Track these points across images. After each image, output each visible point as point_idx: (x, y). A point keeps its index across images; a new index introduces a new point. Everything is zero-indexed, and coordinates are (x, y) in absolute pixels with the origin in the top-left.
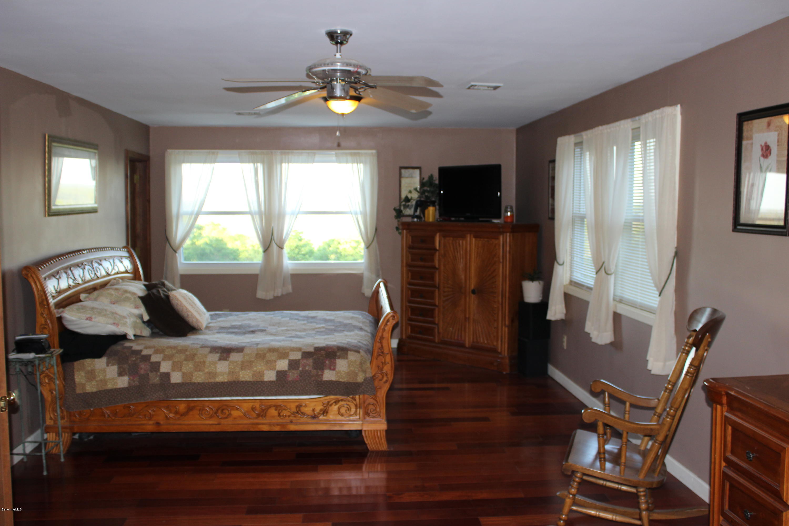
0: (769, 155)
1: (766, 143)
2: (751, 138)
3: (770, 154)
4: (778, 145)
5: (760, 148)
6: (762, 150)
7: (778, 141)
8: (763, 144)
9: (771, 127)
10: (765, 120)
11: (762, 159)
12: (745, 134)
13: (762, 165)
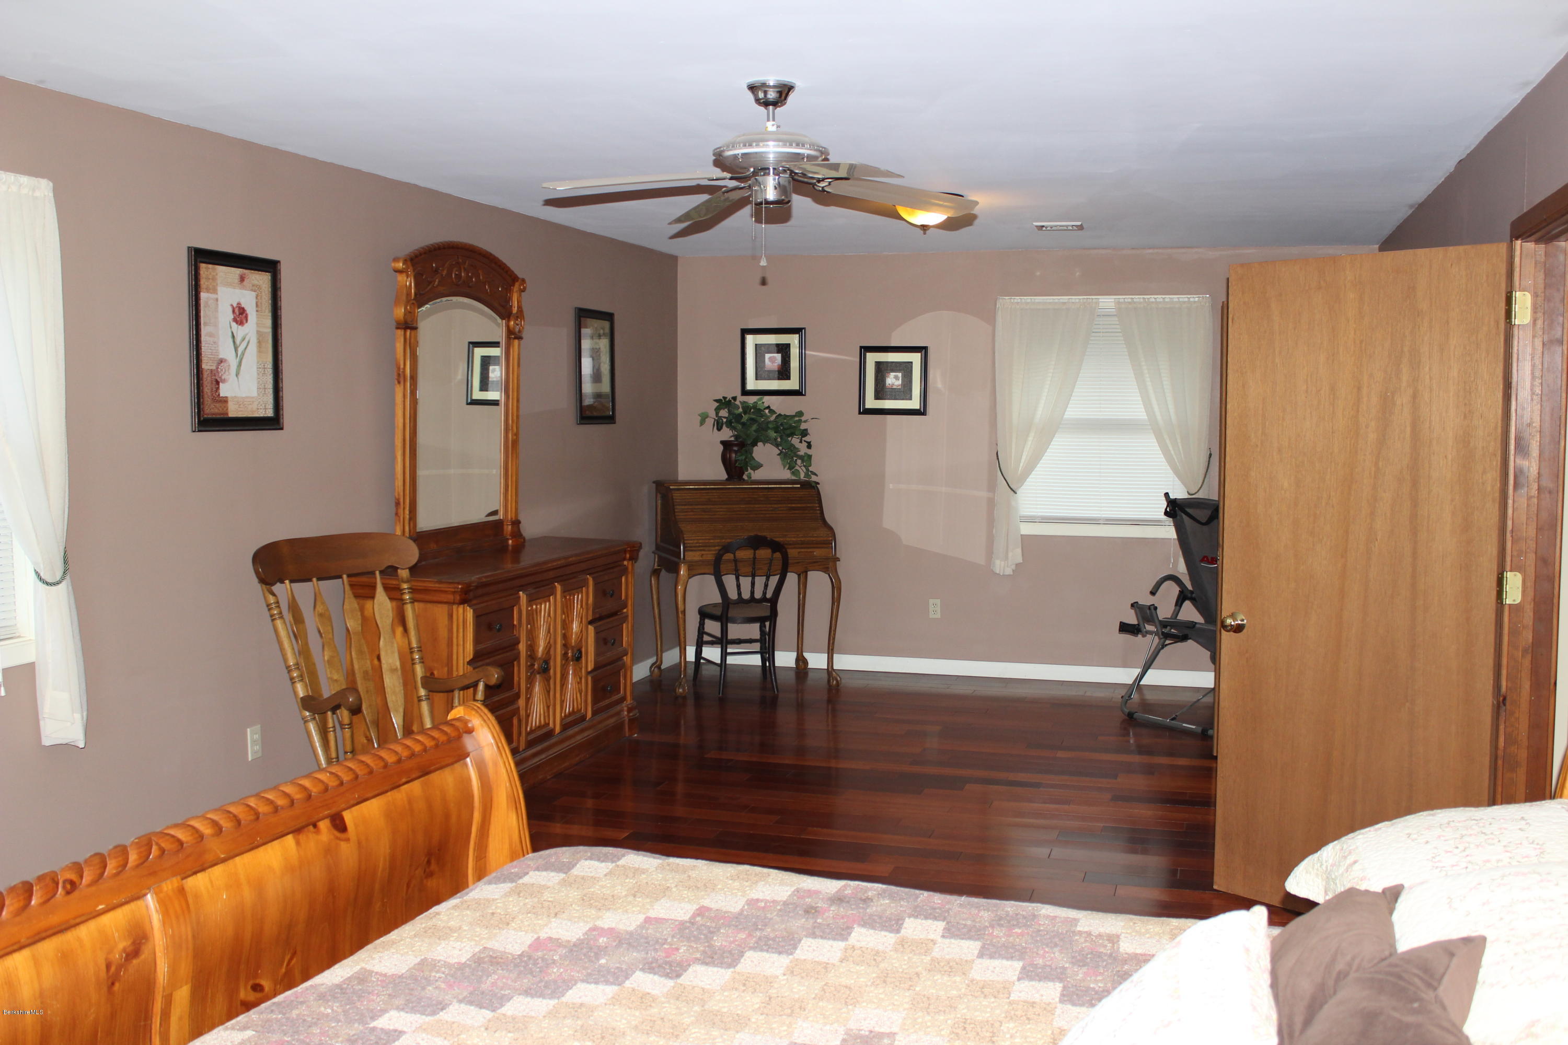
0: (245, 321)
1: (239, 304)
2: (215, 291)
3: (247, 321)
4: (257, 311)
5: (230, 310)
6: (234, 311)
7: (257, 306)
8: (235, 305)
9: (245, 283)
10: (238, 271)
11: (234, 325)
12: (203, 282)
13: (235, 335)
